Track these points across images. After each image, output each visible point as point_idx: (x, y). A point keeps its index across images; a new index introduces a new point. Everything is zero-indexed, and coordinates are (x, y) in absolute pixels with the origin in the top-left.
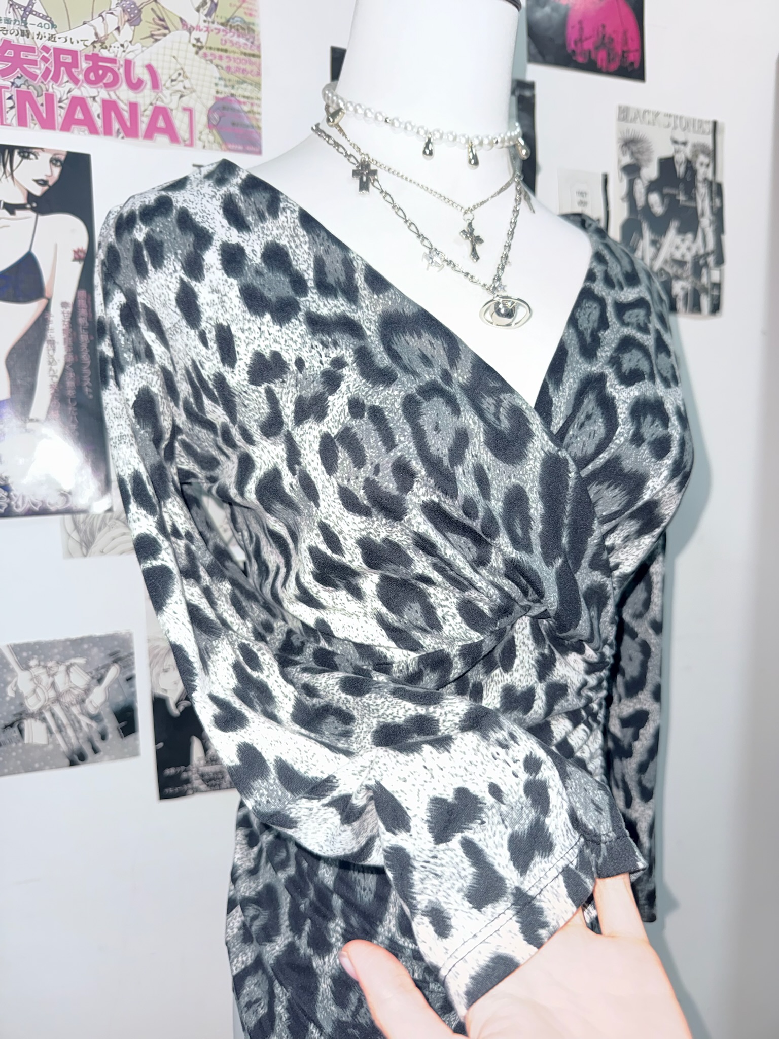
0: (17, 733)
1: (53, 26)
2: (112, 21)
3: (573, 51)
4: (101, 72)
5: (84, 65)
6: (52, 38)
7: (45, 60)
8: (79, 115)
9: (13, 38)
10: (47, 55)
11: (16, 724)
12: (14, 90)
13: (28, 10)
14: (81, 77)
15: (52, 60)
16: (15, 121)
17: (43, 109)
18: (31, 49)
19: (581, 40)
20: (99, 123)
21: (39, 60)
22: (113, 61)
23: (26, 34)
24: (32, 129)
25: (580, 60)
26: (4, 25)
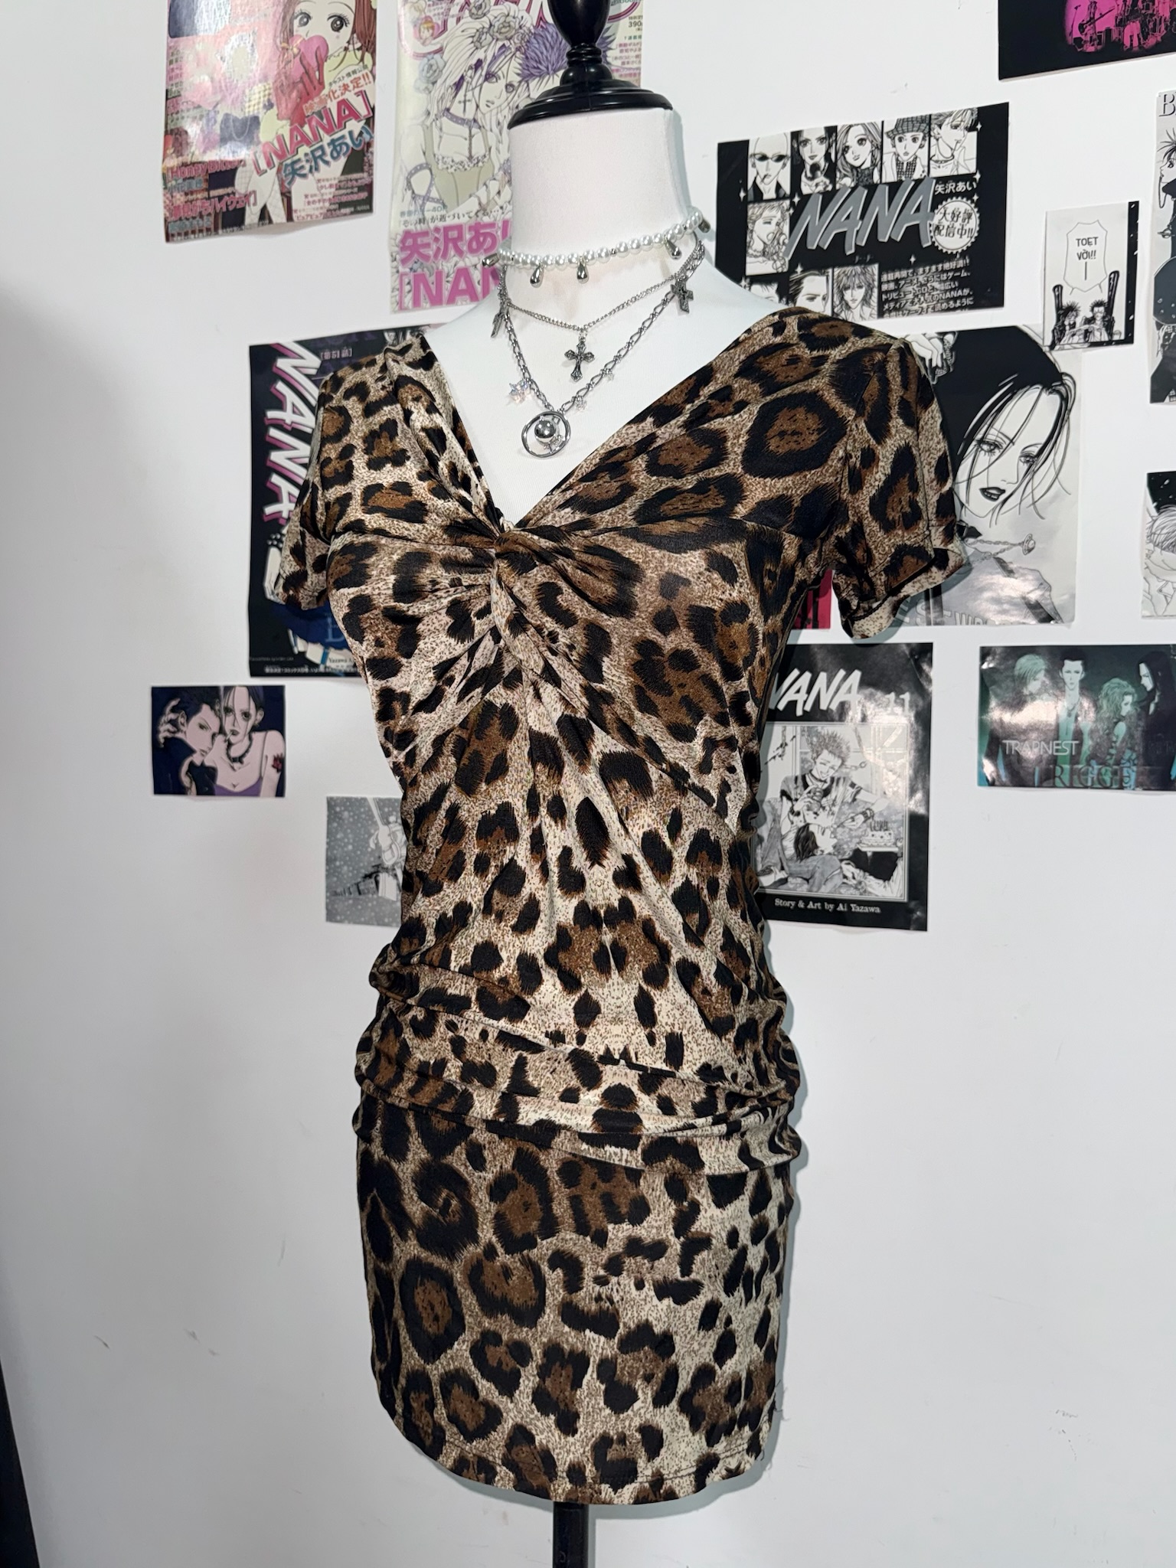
0: (374, 885)
1: (445, 206)
2: (494, 186)
3: (1078, 40)
4: (481, 239)
5: (468, 236)
6: (443, 218)
7: (436, 240)
8: (463, 285)
9: (411, 227)
10: (437, 235)
11: (373, 875)
12: (412, 274)
13: (427, 198)
15: (442, 239)
16: (410, 305)
17: (433, 288)
18: (425, 234)
19: (1092, 21)
20: (479, 288)
21: (431, 241)
22: (492, 225)
23: (422, 221)
24: (425, 309)
25: (1091, 49)
26: (406, 218)
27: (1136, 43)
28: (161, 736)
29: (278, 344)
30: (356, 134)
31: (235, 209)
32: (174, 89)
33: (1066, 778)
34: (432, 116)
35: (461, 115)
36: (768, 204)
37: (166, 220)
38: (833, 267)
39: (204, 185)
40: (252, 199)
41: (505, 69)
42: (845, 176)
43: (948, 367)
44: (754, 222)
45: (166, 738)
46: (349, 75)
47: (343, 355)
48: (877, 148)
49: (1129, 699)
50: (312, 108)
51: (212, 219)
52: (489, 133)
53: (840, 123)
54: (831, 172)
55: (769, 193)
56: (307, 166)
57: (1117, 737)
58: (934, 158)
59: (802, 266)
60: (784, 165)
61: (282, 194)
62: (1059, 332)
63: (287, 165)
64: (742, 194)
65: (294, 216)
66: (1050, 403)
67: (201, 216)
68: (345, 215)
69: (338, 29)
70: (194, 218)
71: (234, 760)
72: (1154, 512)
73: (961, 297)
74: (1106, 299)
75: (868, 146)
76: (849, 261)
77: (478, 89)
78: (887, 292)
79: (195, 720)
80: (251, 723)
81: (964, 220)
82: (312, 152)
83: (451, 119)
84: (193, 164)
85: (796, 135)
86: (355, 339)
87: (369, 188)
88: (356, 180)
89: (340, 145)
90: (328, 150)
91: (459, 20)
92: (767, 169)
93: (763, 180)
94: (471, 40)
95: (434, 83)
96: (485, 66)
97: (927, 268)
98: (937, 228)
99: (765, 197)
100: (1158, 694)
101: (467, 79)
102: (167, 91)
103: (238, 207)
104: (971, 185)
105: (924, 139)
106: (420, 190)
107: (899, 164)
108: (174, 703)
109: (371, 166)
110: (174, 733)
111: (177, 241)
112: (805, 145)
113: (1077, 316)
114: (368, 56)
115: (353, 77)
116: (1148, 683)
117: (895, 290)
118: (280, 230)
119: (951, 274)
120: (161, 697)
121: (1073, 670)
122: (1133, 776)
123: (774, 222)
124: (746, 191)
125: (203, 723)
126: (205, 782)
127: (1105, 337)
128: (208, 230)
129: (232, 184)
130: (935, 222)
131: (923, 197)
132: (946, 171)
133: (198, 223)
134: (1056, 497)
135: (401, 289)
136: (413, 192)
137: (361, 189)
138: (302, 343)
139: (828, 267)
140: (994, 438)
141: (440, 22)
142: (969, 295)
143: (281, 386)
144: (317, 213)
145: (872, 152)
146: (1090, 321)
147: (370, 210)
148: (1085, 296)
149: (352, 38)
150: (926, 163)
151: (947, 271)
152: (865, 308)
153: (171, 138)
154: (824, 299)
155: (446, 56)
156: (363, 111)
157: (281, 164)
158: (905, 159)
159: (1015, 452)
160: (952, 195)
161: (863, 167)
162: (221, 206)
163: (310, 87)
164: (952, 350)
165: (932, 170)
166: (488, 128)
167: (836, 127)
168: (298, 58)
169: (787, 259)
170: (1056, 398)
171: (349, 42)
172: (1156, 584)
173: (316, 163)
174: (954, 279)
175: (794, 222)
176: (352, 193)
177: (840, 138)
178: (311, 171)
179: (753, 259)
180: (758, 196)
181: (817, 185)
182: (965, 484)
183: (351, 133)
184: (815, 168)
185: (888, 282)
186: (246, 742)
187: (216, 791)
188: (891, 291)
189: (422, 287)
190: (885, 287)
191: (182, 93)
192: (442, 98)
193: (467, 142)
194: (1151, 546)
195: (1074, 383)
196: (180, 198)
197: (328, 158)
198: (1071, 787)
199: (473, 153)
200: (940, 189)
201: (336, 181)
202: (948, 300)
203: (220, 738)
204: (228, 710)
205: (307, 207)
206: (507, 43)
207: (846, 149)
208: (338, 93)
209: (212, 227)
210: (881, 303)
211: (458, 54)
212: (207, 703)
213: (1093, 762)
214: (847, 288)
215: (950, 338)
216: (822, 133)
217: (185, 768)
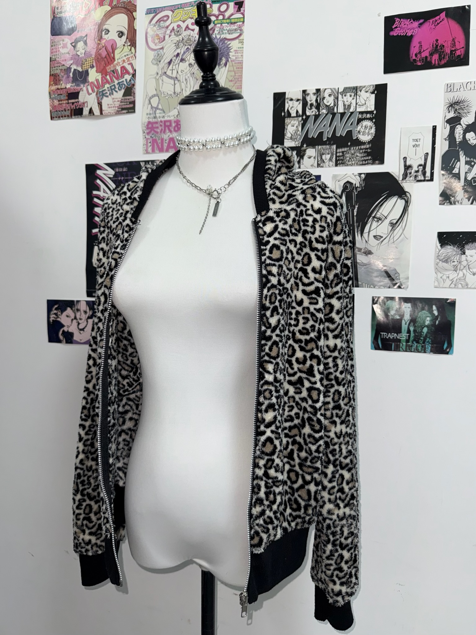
1: (164, 112)
3: (415, 60)
5: (174, 125)
6: (163, 117)
7: (161, 125)
8: (172, 145)
9: (151, 120)
10: (161, 124)
12: (151, 139)
13: (157, 108)
14: (172, 130)
15: (163, 125)
16: (151, 151)
17: (160, 145)
18: (156, 123)
19: (420, 53)
21: (159, 126)
23: (155, 117)
24: (157, 153)
25: (420, 64)
26: (149, 116)
27: (437, 63)
28: (51, 319)
29: (97, 164)
30: (128, 80)
31: (79, 108)
32: (53, 57)
33: (404, 348)
34: (159, 75)
35: (170, 75)
36: (293, 119)
37: (51, 111)
38: (318, 146)
39: (66, 98)
40: (86, 105)
41: (188, 57)
42: (323, 109)
43: (362, 187)
44: (287, 126)
45: (53, 320)
46: (125, 56)
47: (124, 170)
48: (336, 98)
49: (428, 319)
50: (110, 69)
51: (69, 112)
52: (182, 83)
53: (322, 88)
54: (318, 107)
55: (293, 114)
56: (108, 93)
57: (424, 333)
58: (358, 104)
59: (306, 144)
60: (300, 103)
61: (98, 103)
62: (405, 176)
63: (100, 92)
64: (283, 114)
65: (103, 112)
66: (401, 203)
67: (65, 110)
68: (124, 113)
69: (120, 37)
70: (62, 111)
71: (81, 330)
72: (439, 247)
73: (367, 160)
74: (423, 163)
75: (332, 97)
76: (324, 143)
77: (177, 66)
78: (339, 156)
79: (65, 313)
80: (87, 315)
81: (369, 129)
82: (111, 87)
83: (167, 77)
84: (62, 89)
85: (304, 91)
86: (128, 164)
87: (134, 103)
88: (129, 99)
89: (122, 85)
90: (117, 86)
91: (170, 36)
92: (293, 104)
93: (291, 109)
94: (175, 45)
95: (160, 61)
96: (181, 56)
97: (355, 148)
98: (359, 132)
99: (292, 115)
100: (439, 317)
101: (173, 60)
102: (50, 58)
103: (80, 107)
104: (372, 115)
105: (354, 96)
106: (155, 105)
107: (344, 105)
108: (56, 306)
109: (134, 94)
110: (56, 318)
111: (55, 120)
112: (308, 96)
113: (412, 169)
114: (133, 48)
115: (127, 57)
116: (436, 313)
117: (342, 156)
118: (97, 117)
119: (364, 150)
120: (51, 304)
121: (407, 307)
122: (430, 348)
123: (295, 126)
124: (284, 112)
125: (68, 315)
126: (69, 338)
127: (423, 178)
128: (68, 116)
129: (77, 98)
130: (358, 129)
131: (354, 119)
132: (362, 109)
133: (64, 113)
134: (402, 240)
135: (147, 145)
136: (152, 106)
137: (130, 103)
138: (107, 164)
139: (316, 145)
140: (379, 216)
141: (162, 37)
142: (371, 159)
143: (98, 181)
144: (113, 112)
145: (334, 100)
146: (417, 172)
147: (134, 112)
148: (415, 162)
149: (126, 41)
150: (355, 106)
151: (362, 149)
152: (330, 162)
153: (52, 77)
154: (314, 158)
155: (164, 51)
156: (131, 71)
157: (98, 91)
158: (347, 103)
159: (387, 222)
160: (365, 119)
161: (331, 106)
162: (73, 107)
163: (109, 60)
164: (364, 180)
165: (357, 109)
166: (182, 81)
167: (320, 89)
168: (104, 48)
169: (300, 141)
170: (403, 201)
171: (125, 43)
172: (440, 275)
173: (112, 91)
174: (365, 152)
175: (303, 126)
176: (127, 104)
177: (322, 93)
178: (110, 94)
179: (287, 141)
180: (289, 115)
181: (312, 112)
182: (367, 234)
183: (126, 80)
184: (312, 105)
185: (340, 152)
186: (85, 323)
187: (73, 342)
188: (341, 156)
189: (155, 144)
190: (338, 154)
191: (57, 59)
192: (163, 68)
193: (173, 86)
194: (438, 261)
195: (410, 196)
196: (56, 103)
197: (117, 90)
198: (406, 351)
199: (176, 91)
200: (360, 116)
201: (120, 99)
202: (363, 161)
203: (75, 321)
204: (78, 310)
205: (109, 109)
206: (189, 47)
207: (324, 98)
208: (121, 63)
209: (70, 115)
210: (336, 161)
211: (169, 51)
212: (69, 307)
213: (414, 342)
214: (323, 154)
215: (363, 176)
216: (315, 91)
217: (61, 332)
